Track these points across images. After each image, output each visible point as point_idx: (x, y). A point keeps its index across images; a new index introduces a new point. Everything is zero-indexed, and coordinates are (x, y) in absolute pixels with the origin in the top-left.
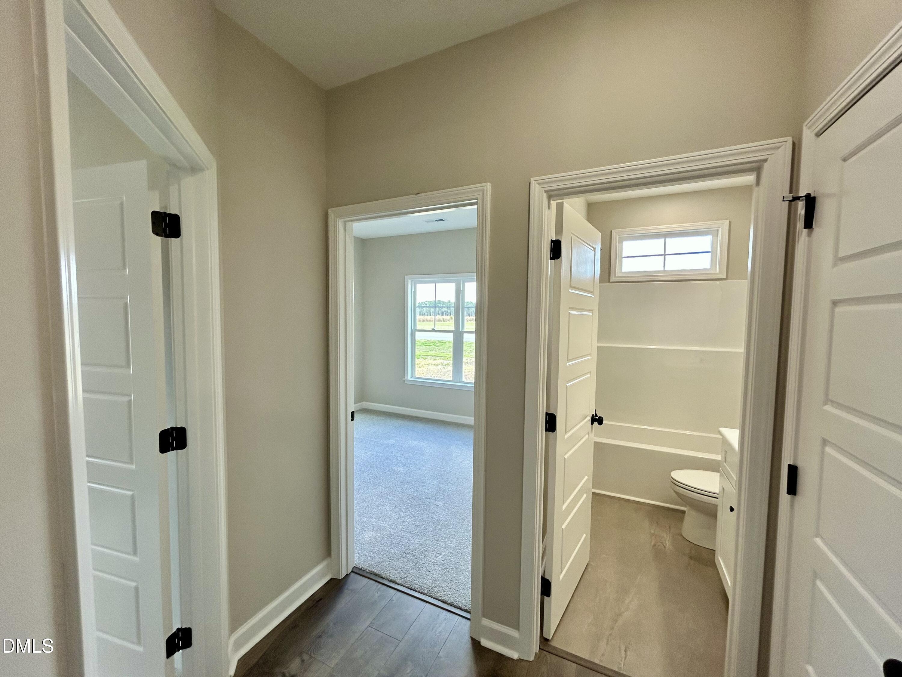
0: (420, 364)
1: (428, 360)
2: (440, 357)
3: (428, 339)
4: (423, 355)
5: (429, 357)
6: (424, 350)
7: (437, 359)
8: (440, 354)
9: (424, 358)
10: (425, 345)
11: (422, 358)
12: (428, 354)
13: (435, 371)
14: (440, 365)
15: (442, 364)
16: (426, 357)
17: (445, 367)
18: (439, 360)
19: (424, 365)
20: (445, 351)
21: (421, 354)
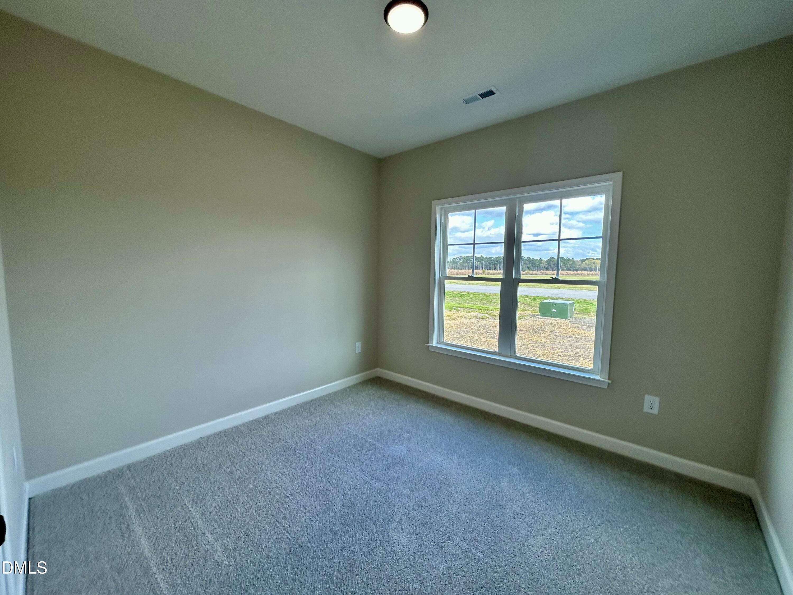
0: (452, 316)
1: (461, 312)
2: (473, 309)
3: (461, 291)
4: (456, 307)
5: (462, 309)
6: (457, 302)
7: (471, 311)
8: (473, 306)
9: (457, 310)
10: (458, 296)
11: (455, 309)
12: (461, 306)
13: (469, 325)
14: (473, 318)
15: (476, 317)
16: (459, 309)
17: (480, 321)
18: (473, 313)
19: (456, 317)
20: (479, 303)
21: (454, 306)
